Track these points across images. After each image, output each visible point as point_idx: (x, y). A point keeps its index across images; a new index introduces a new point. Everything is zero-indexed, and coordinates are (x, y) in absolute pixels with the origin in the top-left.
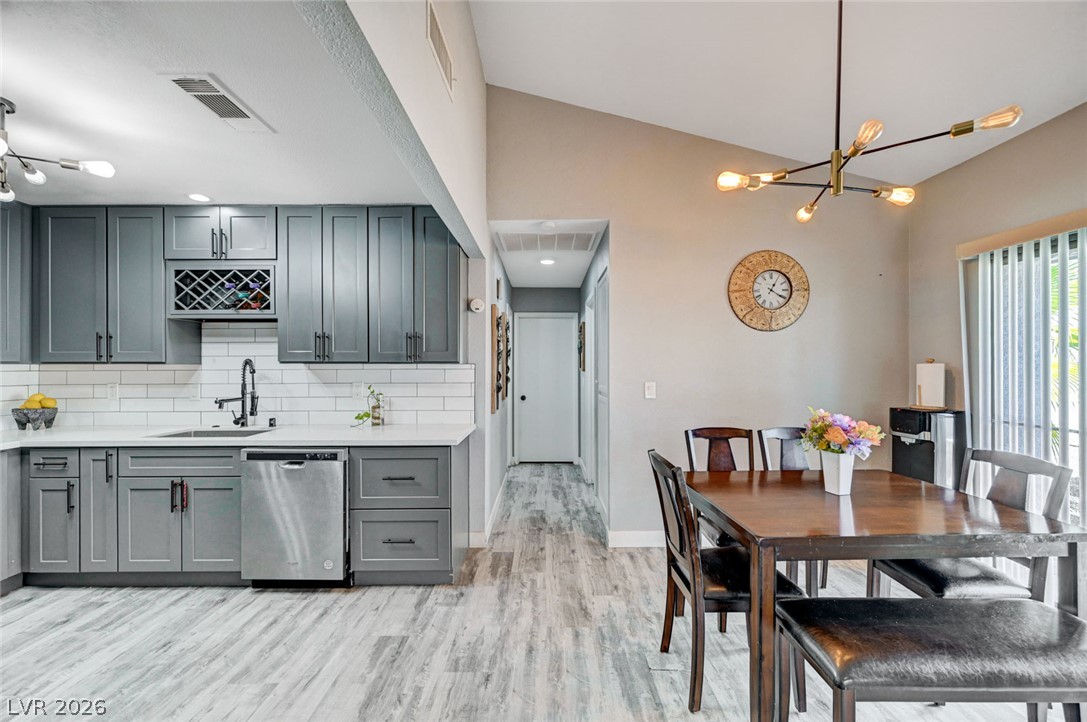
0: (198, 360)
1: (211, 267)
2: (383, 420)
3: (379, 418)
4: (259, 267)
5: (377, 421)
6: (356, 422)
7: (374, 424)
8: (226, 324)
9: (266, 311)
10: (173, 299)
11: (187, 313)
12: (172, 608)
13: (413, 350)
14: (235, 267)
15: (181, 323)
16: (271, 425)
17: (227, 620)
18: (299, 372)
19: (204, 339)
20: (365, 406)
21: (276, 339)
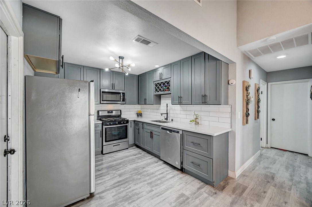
0: (160, 104)
1: (160, 82)
2: (198, 123)
3: (197, 122)
4: (167, 80)
5: (196, 123)
6: (190, 122)
7: (195, 124)
8: (165, 95)
9: (169, 91)
10: (154, 90)
11: (157, 93)
12: (149, 160)
13: (204, 101)
14: (164, 81)
15: (156, 95)
16: (172, 121)
17: (155, 167)
18: (178, 107)
19: (161, 99)
20: (193, 118)
21: (171, 98)
